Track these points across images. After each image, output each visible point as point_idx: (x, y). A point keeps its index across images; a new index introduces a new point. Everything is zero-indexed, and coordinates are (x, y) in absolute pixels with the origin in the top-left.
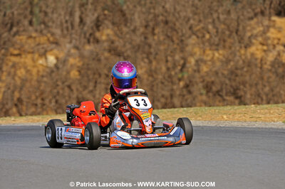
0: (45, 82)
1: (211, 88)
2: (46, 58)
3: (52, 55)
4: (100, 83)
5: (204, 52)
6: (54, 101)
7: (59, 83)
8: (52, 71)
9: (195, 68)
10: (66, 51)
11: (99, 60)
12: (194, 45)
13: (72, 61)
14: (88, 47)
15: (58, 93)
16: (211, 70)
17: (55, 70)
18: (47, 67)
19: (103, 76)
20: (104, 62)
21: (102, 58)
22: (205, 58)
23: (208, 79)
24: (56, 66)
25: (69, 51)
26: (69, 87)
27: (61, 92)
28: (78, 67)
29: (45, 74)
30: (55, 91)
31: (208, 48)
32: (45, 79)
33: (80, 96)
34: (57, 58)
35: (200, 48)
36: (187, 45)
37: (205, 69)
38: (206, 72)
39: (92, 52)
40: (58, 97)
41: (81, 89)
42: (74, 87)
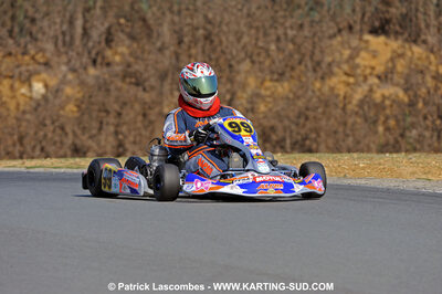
0: (28, 121)
1: (269, 136)
2: (30, 86)
3: (38, 81)
4: (108, 124)
5: (262, 83)
6: (38, 148)
7: (48, 122)
8: (39, 105)
9: (249, 106)
10: (60, 76)
11: (108, 90)
12: (248, 72)
13: (68, 90)
14: (92, 71)
15: (45, 136)
16: (270, 110)
17: (42, 103)
18: (31, 98)
19: (113, 114)
20: (114, 93)
21: (112, 87)
22: (263, 92)
23: (266, 123)
24: (45, 97)
25: (65, 76)
26: (62, 128)
27: (50, 135)
28: (77, 100)
29: (28, 108)
30: (41, 133)
31: (268, 77)
32: (28, 116)
33: (78, 142)
34: (46, 86)
35: (257, 77)
36: (238, 73)
37: (262, 108)
38: (263, 113)
39: (97, 78)
40: (44, 144)
41: (79, 132)
42: (68, 129)
